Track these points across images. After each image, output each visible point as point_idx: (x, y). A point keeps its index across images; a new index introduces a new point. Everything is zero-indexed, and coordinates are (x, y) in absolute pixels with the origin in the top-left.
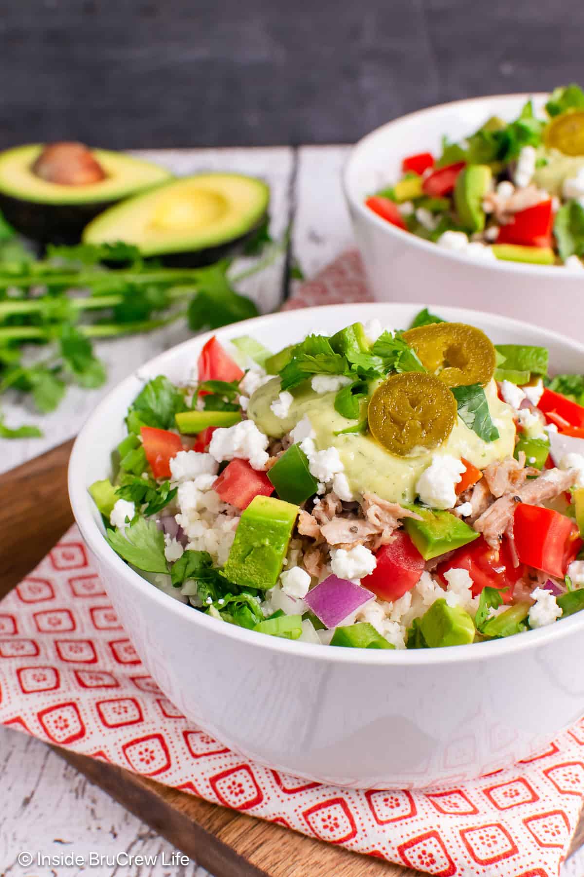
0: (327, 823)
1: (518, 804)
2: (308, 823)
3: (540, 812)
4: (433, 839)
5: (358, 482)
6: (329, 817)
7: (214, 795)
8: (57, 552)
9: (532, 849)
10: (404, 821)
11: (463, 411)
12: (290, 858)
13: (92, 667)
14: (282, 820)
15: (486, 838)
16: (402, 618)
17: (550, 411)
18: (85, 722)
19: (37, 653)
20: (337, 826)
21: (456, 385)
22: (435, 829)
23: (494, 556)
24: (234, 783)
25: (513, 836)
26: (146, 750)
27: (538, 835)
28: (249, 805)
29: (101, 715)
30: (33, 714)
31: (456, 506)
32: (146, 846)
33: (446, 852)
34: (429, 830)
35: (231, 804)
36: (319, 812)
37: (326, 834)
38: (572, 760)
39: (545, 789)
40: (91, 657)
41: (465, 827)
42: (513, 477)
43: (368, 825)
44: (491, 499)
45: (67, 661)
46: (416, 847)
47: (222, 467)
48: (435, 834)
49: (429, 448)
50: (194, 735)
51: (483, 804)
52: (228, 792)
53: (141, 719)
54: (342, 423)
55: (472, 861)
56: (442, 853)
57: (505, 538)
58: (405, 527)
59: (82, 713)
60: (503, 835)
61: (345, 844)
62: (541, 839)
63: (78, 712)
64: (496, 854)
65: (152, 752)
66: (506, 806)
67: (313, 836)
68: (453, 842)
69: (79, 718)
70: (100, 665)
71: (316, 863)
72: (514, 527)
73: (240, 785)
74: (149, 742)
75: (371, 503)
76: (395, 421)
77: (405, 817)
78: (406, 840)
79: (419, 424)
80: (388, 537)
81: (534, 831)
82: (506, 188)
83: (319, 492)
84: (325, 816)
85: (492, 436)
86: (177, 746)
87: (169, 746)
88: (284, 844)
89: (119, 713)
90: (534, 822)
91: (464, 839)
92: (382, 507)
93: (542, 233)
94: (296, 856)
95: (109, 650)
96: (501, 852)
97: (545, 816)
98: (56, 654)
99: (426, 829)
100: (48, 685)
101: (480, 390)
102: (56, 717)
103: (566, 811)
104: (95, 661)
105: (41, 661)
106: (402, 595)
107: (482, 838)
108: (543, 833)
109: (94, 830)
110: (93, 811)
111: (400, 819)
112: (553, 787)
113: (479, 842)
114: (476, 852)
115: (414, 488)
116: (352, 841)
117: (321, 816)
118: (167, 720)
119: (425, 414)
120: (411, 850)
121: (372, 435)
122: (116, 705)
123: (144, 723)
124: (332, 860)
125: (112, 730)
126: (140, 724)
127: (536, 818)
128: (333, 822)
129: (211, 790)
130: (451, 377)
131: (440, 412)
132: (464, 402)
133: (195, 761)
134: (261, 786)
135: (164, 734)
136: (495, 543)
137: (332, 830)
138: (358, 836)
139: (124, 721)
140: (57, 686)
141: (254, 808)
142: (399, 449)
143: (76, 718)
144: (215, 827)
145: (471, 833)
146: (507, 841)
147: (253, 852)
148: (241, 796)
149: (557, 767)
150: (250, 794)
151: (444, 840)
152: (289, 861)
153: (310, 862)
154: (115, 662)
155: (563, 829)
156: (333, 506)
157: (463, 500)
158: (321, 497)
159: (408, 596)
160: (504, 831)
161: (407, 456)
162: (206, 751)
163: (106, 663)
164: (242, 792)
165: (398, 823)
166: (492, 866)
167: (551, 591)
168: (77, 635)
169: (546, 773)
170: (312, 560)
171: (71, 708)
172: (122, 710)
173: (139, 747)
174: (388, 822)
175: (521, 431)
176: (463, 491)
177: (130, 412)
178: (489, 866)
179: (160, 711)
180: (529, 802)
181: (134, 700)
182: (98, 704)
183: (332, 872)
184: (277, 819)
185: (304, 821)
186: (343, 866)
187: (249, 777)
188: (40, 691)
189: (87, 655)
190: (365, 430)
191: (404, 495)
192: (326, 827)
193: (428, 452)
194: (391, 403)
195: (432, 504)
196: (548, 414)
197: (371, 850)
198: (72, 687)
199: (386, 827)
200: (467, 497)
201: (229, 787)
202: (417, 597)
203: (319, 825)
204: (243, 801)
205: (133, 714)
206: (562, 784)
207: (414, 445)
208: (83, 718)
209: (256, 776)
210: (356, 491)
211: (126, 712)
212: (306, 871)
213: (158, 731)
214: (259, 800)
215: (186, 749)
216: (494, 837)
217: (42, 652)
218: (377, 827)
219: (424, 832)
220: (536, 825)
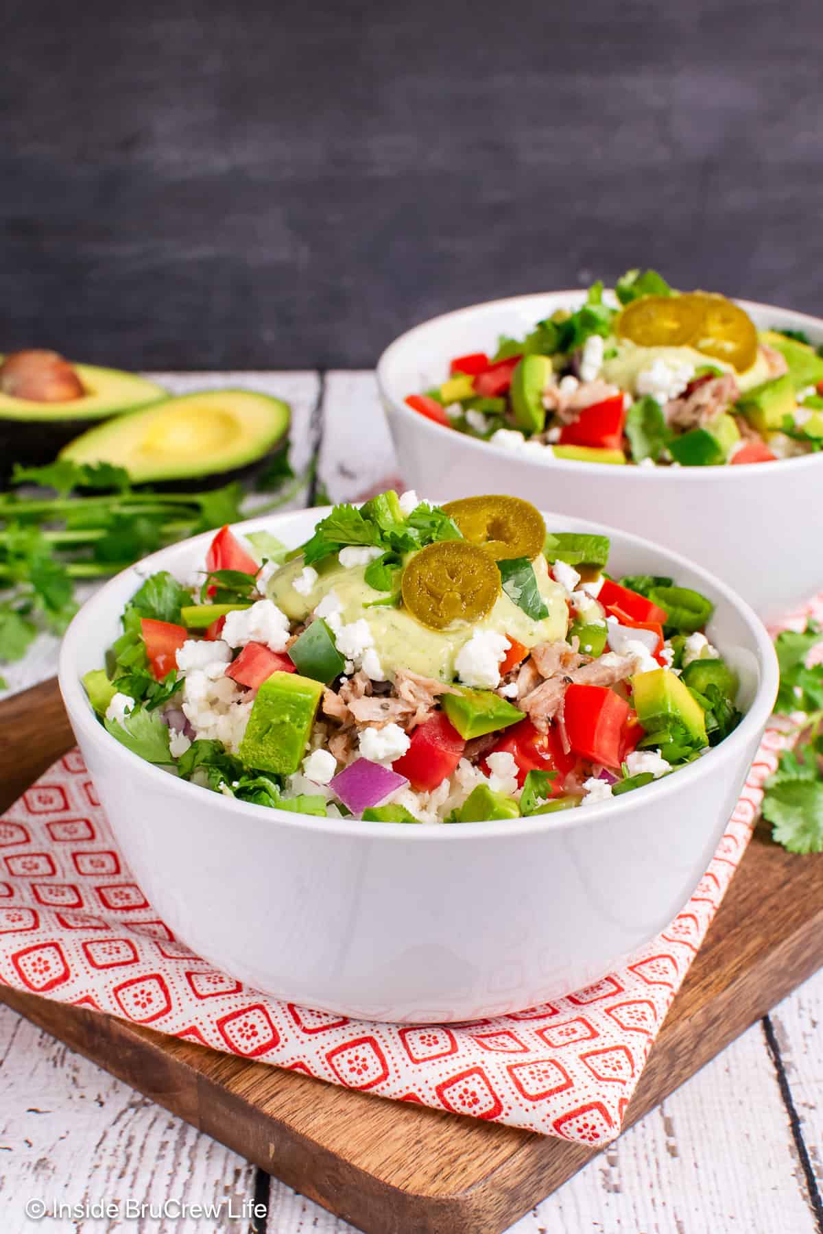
0: (354, 1065)
1: (575, 1041)
2: (332, 1066)
3: (600, 1048)
4: (477, 1076)
5: (390, 658)
6: (357, 1058)
7: (222, 1040)
8: (32, 794)
9: (588, 1081)
10: (442, 1059)
11: (509, 585)
12: (311, 1107)
13: (76, 911)
14: (302, 1065)
15: (536, 1073)
16: (439, 810)
17: (611, 604)
18: (69, 963)
19: (11, 894)
20: (366, 1068)
21: (500, 559)
22: (479, 1064)
23: (542, 742)
24: (245, 1025)
25: (568, 1071)
26: (142, 992)
27: (596, 1069)
28: (262, 1050)
29: (88, 955)
30: (7, 956)
31: (499, 686)
33: (491, 1089)
34: (472, 1066)
35: (242, 1050)
36: (345, 1053)
37: (354, 1080)
38: (638, 999)
39: (606, 1026)
40: (76, 901)
41: (513, 1063)
42: (564, 660)
43: (401, 1066)
44: (539, 679)
45: (47, 904)
46: (456, 1086)
47: (236, 652)
48: (478, 1070)
49: (469, 621)
50: (198, 976)
51: (536, 1044)
52: (238, 1035)
53: (136, 960)
54: (373, 596)
55: (520, 1096)
56: (487, 1091)
57: (554, 722)
58: (440, 705)
59: (65, 954)
60: (556, 1069)
61: (372, 1090)
62: (600, 1074)
63: (61, 953)
64: (547, 1089)
65: (149, 994)
66: (560, 1043)
67: (338, 1082)
68: (499, 1078)
69: (63, 959)
70: (86, 909)
71: (341, 1111)
72: (565, 710)
73: (253, 1027)
74: (146, 983)
75: (404, 679)
76: (432, 594)
77: (444, 1055)
78: (445, 1078)
79: (458, 596)
80: (423, 714)
81: (593, 1066)
82: (570, 382)
83: (347, 672)
84: (352, 1057)
85: (541, 614)
86: (179, 987)
87: (170, 987)
88: (304, 1092)
89: (110, 954)
90: (593, 1057)
91: (511, 1074)
92: (416, 682)
93: (612, 431)
94: (317, 1104)
95: (97, 894)
96: (553, 1086)
97: (605, 1051)
98: (33, 896)
99: (468, 1066)
100: (25, 925)
101: (528, 565)
102: (34, 959)
103: (629, 1047)
104: (80, 905)
105: (15, 901)
106: (439, 784)
107: (532, 1073)
108: (602, 1067)
109: (76, 1098)
110: (74, 1080)
111: (438, 1056)
112: (615, 1023)
113: (529, 1077)
114: (526, 1088)
115: (452, 665)
116: (383, 1084)
117: (347, 1057)
118: (166, 960)
119: (465, 585)
120: (451, 1089)
121: (406, 609)
122: (107, 945)
123: (140, 963)
124: (359, 1108)
125: (102, 972)
126: (135, 964)
127: (596, 1053)
128: (361, 1063)
129: (218, 1034)
130: (496, 550)
131: (481, 583)
132: (510, 575)
133: (200, 1002)
134: (277, 1027)
135: (163, 974)
136: (543, 726)
137: (360, 1072)
138: (390, 1079)
139: (116, 961)
140: (36, 927)
141: (269, 1053)
142: (436, 623)
143: (59, 959)
144: (223, 1077)
145: (520, 1068)
146: (561, 1075)
147: (267, 1101)
148: (253, 1039)
149: (621, 1005)
150: (264, 1036)
151: (489, 1076)
152: (309, 1110)
153: (334, 1110)
154: (103, 908)
155: (626, 1066)
156: (362, 685)
157: (507, 681)
158: (350, 677)
159: (446, 784)
160: (558, 1066)
161: (445, 629)
162: (213, 992)
163: (92, 906)
164: (255, 1034)
165: (436, 1061)
166: (544, 1101)
167: (607, 781)
168: (58, 879)
169: (608, 1011)
170: (339, 743)
171: (52, 949)
172: (114, 951)
173: (133, 989)
174: (424, 1060)
175: (574, 615)
176: (507, 672)
177: (127, 609)
178: (540, 1102)
179: (158, 951)
180: (588, 1038)
181: (127, 941)
182: (84, 945)
183: (360, 1120)
184: (295, 1065)
185: (327, 1064)
186: (372, 1113)
187: (264, 1018)
188: (15, 931)
189: (70, 898)
190: (398, 603)
191: (441, 672)
192: (352, 1070)
193: (468, 625)
194: (427, 573)
195: (473, 682)
196: (609, 607)
197: (405, 1093)
198: (54, 927)
199: (422, 1065)
200: (512, 678)
201: (240, 1030)
202: (455, 785)
203: (344, 1067)
204: (256, 1045)
205: (126, 954)
206: (626, 1021)
207: (454, 617)
208: (67, 958)
209: (272, 1017)
210: (386, 668)
211: (118, 952)
213: (156, 971)
214: (274, 1042)
215: (189, 989)
216: (545, 1072)
217: (16, 890)
218: (413, 1066)
219: (465, 1069)
220: (596, 1061)
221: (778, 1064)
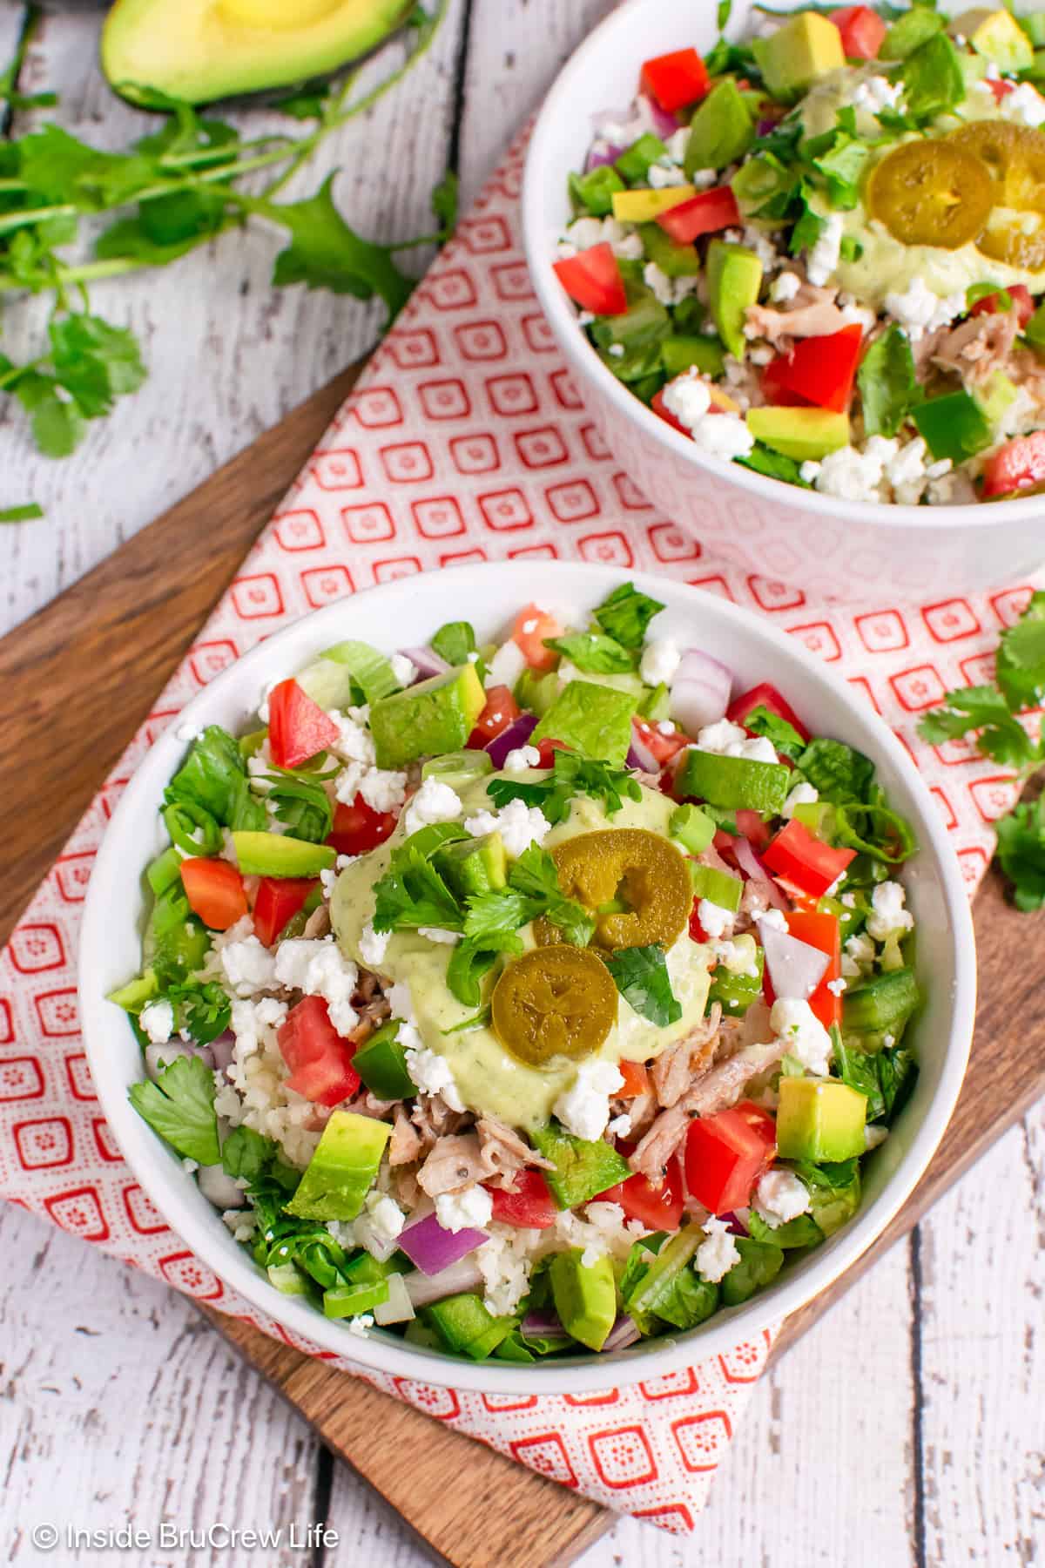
0: (424, 1396)
1: (670, 1395)
2: (400, 1391)
3: (696, 1413)
4: (554, 1444)
5: (474, 1102)
7: (280, 1336)
8: (64, 867)
9: (676, 1476)
10: (519, 1412)
12: (374, 1431)
14: (368, 1379)
15: (620, 1451)
16: (527, 1251)
18: (108, 1219)
19: (42, 1091)
20: (435, 1403)
22: (558, 1430)
23: (656, 1185)
25: (655, 1452)
26: (191, 1270)
27: (687, 1451)
28: (325, 1356)
29: (129, 1211)
30: (38, 1200)
32: (197, 1345)
33: (568, 1462)
34: (550, 1431)
35: (301, 1348)
37: (424, 1408)
39: (709, 1373)
41: (596, 1431)
43: (474, 1408)
44: (657, 1111)
45: (84, 1099)
46: (532, 1448)
47: (293, 998)
48: (555, 1437)
49: (573, 1060)
54: (458, 1014)
55: (600, 1481)
56: (563, 1463)
60: (642, 1450)
61: (445, 1421)
62: (690, 1458)
63: (98, 1203)
64: (629, 1478)
65: (198, 1274)
66: (656, 1393)
67: (405, 1401)
68: (578, 1453)
69: (101, 1213)
71: (407, 1441)
72: (687, 1149)
74: (194, 1260)
75: (487, 1136)
77: (522, 1407)
78: (521, 1436)
79: (564, 1022)
80: (510, 1180)
81: (683, 1444)
82: (790, 282)
85: (671, 1015)
88: (368, 1407)
90: (686, 1428)
91: (593, 1449)
92: (503, 1143)
94: (379, 1429)
96: (636, 1476)
97: (701, 1419)
98: (68, 1087)
99: (545, 1428)
100: (58, 1155)
102: (69, 1209)
103: (730, 1412)
105: (47, 1105)
107: (615, 1451)
108: (694, 1447)
110: (127, 1282)
111: (515, 1407)
112: (721, 1371)
113: (611, 1456)
114: (605, 1470)
115: (551, 1106)
116: (454, 1420)
117: (416, 1386)
119: (573, 1006)
120: (526, 1449)
121: (494, 1026)
124: (427, 1438)
125: (146, 1237)
127: (689, 1421)
132: (632, 975)
136: (658, 1175)
137: (429, 1403)
138: (462, 1417)
139: (161, 1223)
140: (70, 1157)
143: (96, 1214)
145: (603, 1440)
146: (646, 1460)
147: (328, 1417)
151: (567, 1446)
152: (372, 1436)
153: (401, 1438)
155: (723, 1441)
156: (439, 1117)
159: (536, 1230)
160: (645, 1443)
161: (543, 1067)
165: (511, 1414)
166: (623, 1491)
171: (90, 1198)
173: (181, 1265)
174: (500, 1409)
178: (620, 1491)
180: (686, 1392)
182: (125, 1190)
183: (426, 1456)
184: (361, 1377)
185: (392, 1386)
186: (439, 1447)
188: (47, 1166)
190: (487, 1019)
191: (535, 1118)
192: (420, 1398)
193: (571, 1064)
194: (525, 987)
195: (575, 1129)
198: (90, 1157)
199: (498, 1416)
206: (732, 1364)
207: (553, 1053)
208: (106, 1214)
212: (392, 1453)
216: (630, 1451)
217: (48, 1085)
218: (485, 1413)
219: (543, 1432)
220: (687, 1433)
221: (916, 1305)
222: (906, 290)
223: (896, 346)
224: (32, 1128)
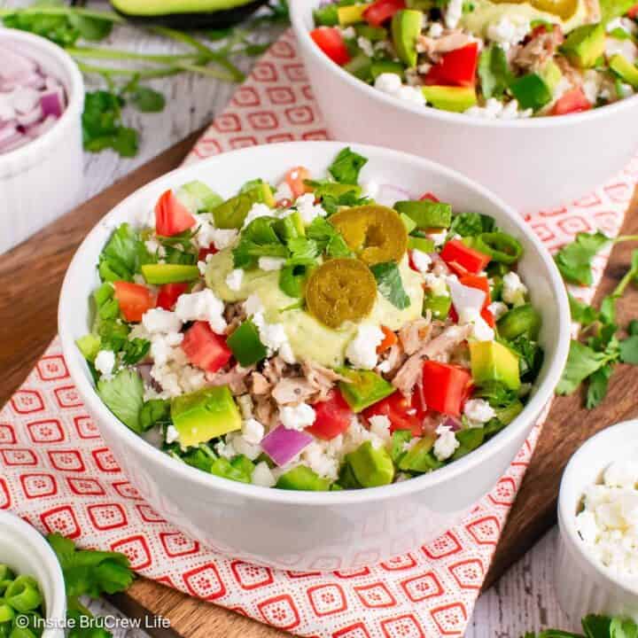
0: (277, 614)
1: (428, 597)
2: (262, 613)
3: (444, 604)
4: (360, 630)
5: (301, 352)
6: (279, 609)
7: (186, 587)
8: (42, 364)
10: (337, 614)
11: (382, 287)
13: (80, 475)
14: (241, 610)
15: (400, 628)
16: (336, 454)
18: (79, 523)
19: (35, 463)
20: (284, 616)
21: (376, 262)
22: (362, 620)
23: (407, 403)
24: (202, 579)
25: (422, 626)
26: (131, 549)
27: (441, 624)
28: (215, 596)
29: (92, 518)
30: (37, 515)
31: (378, 363)
34: (357, 622)
35: (200, 595)
36: (271, 605)
37: (276, 622)
38: (471, 558)
39: (449, 584)
40: (79, 466)
41: (385, 619)
42: (422, 335)
43: (309, 617)
44: (405, 358)
45: (61, 469)
46: (346, 635)
47: (186, 327)
48: (361, 625)
49: (355, 322)
50: (169, 537)
51: (400, 597)
52: (197, 585)
53: (125, 523)
54: (288, 302)
57: (416, 388)
58: (338, 387)
59: (76, 516)
60: (414, 626)
61: (290, 630)
62: (444, 628)
63: (73, 515)
65: (136, 551)
66: (418, 598)
67: (265, 622)
68: (375, 632)
69: (75, 520)
70: (87, 474)
72: (424, 379)
73: (207, 581)
74: (133, 543)
75: (310, 368)
76: (328, 299)
77: (338, 611)
78: (339, 629)
79: (347, 302)
80: (325, 396)
81: (439, 621)
82: (436, 28)
83: (269, 356)
84: (275, 609)
85: (405, 303)
86: (156, 547)
87: (150, 547)
89: (107, 517)
90: (439, 613)
91: (384, 629)
92: (319, 371)
93: (468, 78)
95: (93, 459)
97: (448, 607)
98: (50, 463)
99: (354, 621)
100: (47, 490)
101: (395, 267)
102: (55, 519)
103: (464, 603)
104: (82, 469)
105: (38, 469)
106: (334, 437)
107: (397, 628)
108: (445, 622)
111: (334, 612)
112: (455, 581)
113: (395, 631)
115: (344, 352)
116: (296, 628)
117: (272, 608)
118: (145, 523)
119: (352, 292)
120: (342, 637)
121: (307, 309)
122: (104, 509)
123: (128, 526)
125: (102, 532)
126: (125, 527)
127: (441, 609)
128: (281, 613)
129: (183, 583)
130: (372, 255)
131: (362, 291)
132: (382, 277)
133: (171, 560)
134: (224, 582)
135: (144, 535)
136: (408, 395)
137: (280, 619)
138: (301, 624)
139: (112, 524)
140: (55, 492)
141: (219, 599)
142: (332, 324)
143: (72, 520)
145: (390, 624)
146: (417, 631)
148: (208, 590)
149: (460, 564)
150: (215, 588)
151: (368, 629)
154: (99, 470)
155: (461, 619)
156: (279, 367)
157: (383, 358)
158: (270, 359)
159: (340, 437)
160: (415, 621)
161: (338, 329)
162: (179, 552)
163: (92, 471)
164: (209, 586)
165: (332, 616)
167: (451, 427)
168: (66, 445)
169: (451, 569)
170: (264, 412)
171: (67, 512)
172: (110, 515)
173: (125, 547)
174: (325, 614)
175: (427, 291)
176: (383, 352)
179: (140, 516)
180: (436, 595)
181: (118, 506)
182: (89, 508)
184: (237, 609)
185: (258, 611)
187: (214, 575)
188: (41, 496)
189: (76, 464)
190: (304, 306)
191: (336, 360)
192: (275, 617)
193: (355, 325)
194: (324, 283)
195: (359, 367)
197: (311, 635)
198: (68, 495)
199: (323, 618)
200: (385, 355)
201: (199, 582)
202: (347, 436)
203: (270, 615)
204: (210, 593)
205: (118, 518)
206: (464, 580)
207: (342, 321)
208: (78, 520)
209: (220, 574)
210: (298, 357)
211: (113, 516)
213: (139, 534)
214: (223, 593)
215: (163, 550)
216: (407, 627)
217: (39, 461)
218: (316, 618)
219: (352, 623)
220: (441, 616)
222: (498, 23)
223: (496, 53)
224: (32, 477)
